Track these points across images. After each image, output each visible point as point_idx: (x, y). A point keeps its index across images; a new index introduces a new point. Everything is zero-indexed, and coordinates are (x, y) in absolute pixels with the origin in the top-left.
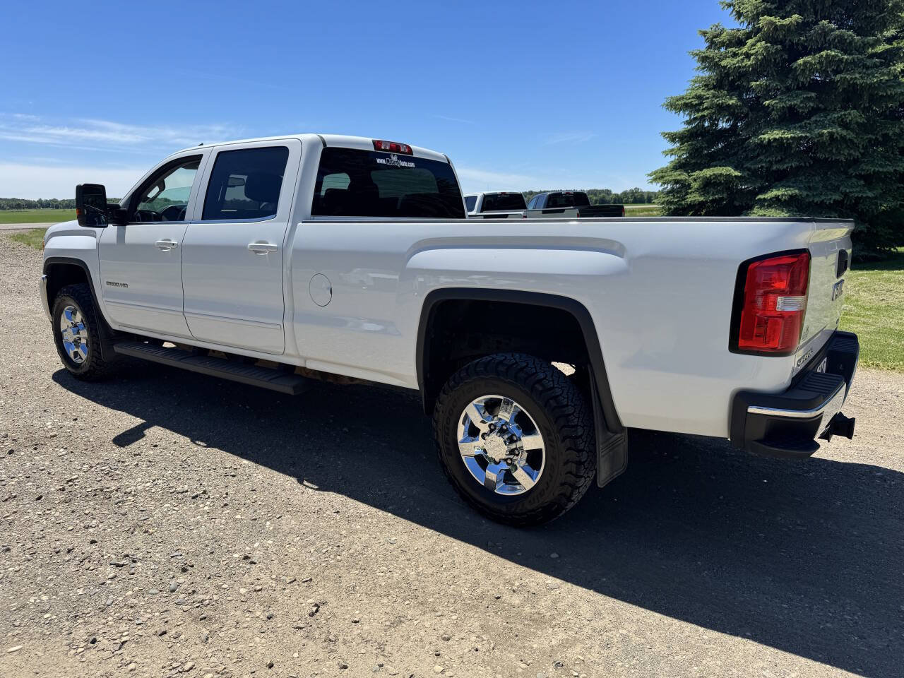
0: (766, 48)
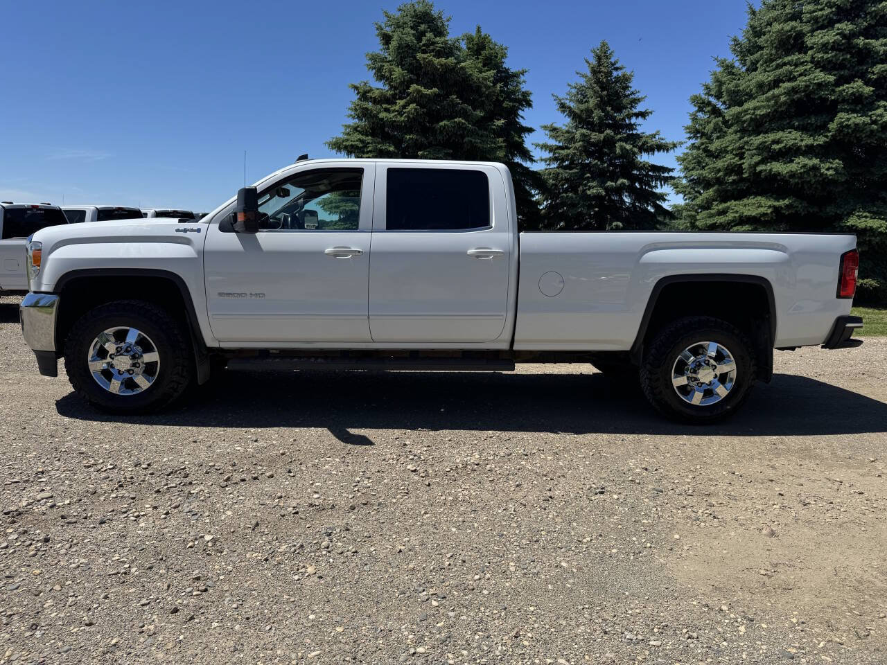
0: (416, 109)
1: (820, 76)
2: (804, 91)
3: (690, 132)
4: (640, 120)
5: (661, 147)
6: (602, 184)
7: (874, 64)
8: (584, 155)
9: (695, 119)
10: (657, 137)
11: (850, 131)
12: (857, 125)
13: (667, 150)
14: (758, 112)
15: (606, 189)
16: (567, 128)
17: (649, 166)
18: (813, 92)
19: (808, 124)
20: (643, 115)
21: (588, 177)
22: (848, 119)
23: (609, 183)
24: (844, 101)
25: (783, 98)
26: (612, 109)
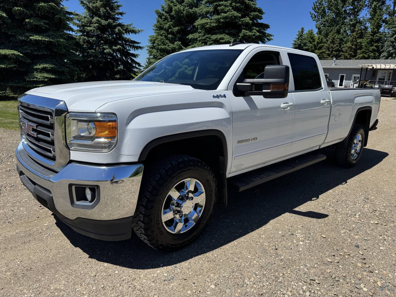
1: (236, 14)
2: (230, 18)
3: (156, 27)
4: (120, 16)
5: (134, 32)
6: (111, 47)
7: (251, 12)
8: (98, 31)
9: (158, 21)
10: (131, 26)
11: (247, 37)
12: (249, 35)
13: (136, 33)
14: (212, 25)
15: (113, 50)
16: (84, 15)
17: (131, 40)
18: (233, 19)
19: (231, 32)
20: (121, 14)
21: (102, 43)
22: (246, 33)
23: (114, 47)
24: (243, 25)
25: (222, 20)
26: (109, 9)
